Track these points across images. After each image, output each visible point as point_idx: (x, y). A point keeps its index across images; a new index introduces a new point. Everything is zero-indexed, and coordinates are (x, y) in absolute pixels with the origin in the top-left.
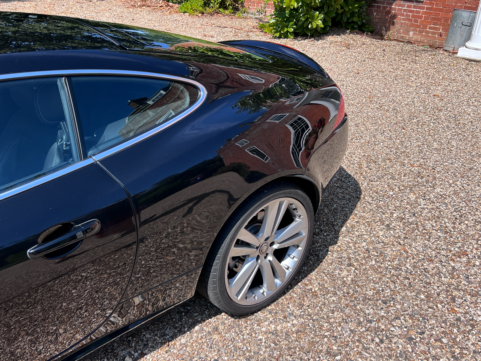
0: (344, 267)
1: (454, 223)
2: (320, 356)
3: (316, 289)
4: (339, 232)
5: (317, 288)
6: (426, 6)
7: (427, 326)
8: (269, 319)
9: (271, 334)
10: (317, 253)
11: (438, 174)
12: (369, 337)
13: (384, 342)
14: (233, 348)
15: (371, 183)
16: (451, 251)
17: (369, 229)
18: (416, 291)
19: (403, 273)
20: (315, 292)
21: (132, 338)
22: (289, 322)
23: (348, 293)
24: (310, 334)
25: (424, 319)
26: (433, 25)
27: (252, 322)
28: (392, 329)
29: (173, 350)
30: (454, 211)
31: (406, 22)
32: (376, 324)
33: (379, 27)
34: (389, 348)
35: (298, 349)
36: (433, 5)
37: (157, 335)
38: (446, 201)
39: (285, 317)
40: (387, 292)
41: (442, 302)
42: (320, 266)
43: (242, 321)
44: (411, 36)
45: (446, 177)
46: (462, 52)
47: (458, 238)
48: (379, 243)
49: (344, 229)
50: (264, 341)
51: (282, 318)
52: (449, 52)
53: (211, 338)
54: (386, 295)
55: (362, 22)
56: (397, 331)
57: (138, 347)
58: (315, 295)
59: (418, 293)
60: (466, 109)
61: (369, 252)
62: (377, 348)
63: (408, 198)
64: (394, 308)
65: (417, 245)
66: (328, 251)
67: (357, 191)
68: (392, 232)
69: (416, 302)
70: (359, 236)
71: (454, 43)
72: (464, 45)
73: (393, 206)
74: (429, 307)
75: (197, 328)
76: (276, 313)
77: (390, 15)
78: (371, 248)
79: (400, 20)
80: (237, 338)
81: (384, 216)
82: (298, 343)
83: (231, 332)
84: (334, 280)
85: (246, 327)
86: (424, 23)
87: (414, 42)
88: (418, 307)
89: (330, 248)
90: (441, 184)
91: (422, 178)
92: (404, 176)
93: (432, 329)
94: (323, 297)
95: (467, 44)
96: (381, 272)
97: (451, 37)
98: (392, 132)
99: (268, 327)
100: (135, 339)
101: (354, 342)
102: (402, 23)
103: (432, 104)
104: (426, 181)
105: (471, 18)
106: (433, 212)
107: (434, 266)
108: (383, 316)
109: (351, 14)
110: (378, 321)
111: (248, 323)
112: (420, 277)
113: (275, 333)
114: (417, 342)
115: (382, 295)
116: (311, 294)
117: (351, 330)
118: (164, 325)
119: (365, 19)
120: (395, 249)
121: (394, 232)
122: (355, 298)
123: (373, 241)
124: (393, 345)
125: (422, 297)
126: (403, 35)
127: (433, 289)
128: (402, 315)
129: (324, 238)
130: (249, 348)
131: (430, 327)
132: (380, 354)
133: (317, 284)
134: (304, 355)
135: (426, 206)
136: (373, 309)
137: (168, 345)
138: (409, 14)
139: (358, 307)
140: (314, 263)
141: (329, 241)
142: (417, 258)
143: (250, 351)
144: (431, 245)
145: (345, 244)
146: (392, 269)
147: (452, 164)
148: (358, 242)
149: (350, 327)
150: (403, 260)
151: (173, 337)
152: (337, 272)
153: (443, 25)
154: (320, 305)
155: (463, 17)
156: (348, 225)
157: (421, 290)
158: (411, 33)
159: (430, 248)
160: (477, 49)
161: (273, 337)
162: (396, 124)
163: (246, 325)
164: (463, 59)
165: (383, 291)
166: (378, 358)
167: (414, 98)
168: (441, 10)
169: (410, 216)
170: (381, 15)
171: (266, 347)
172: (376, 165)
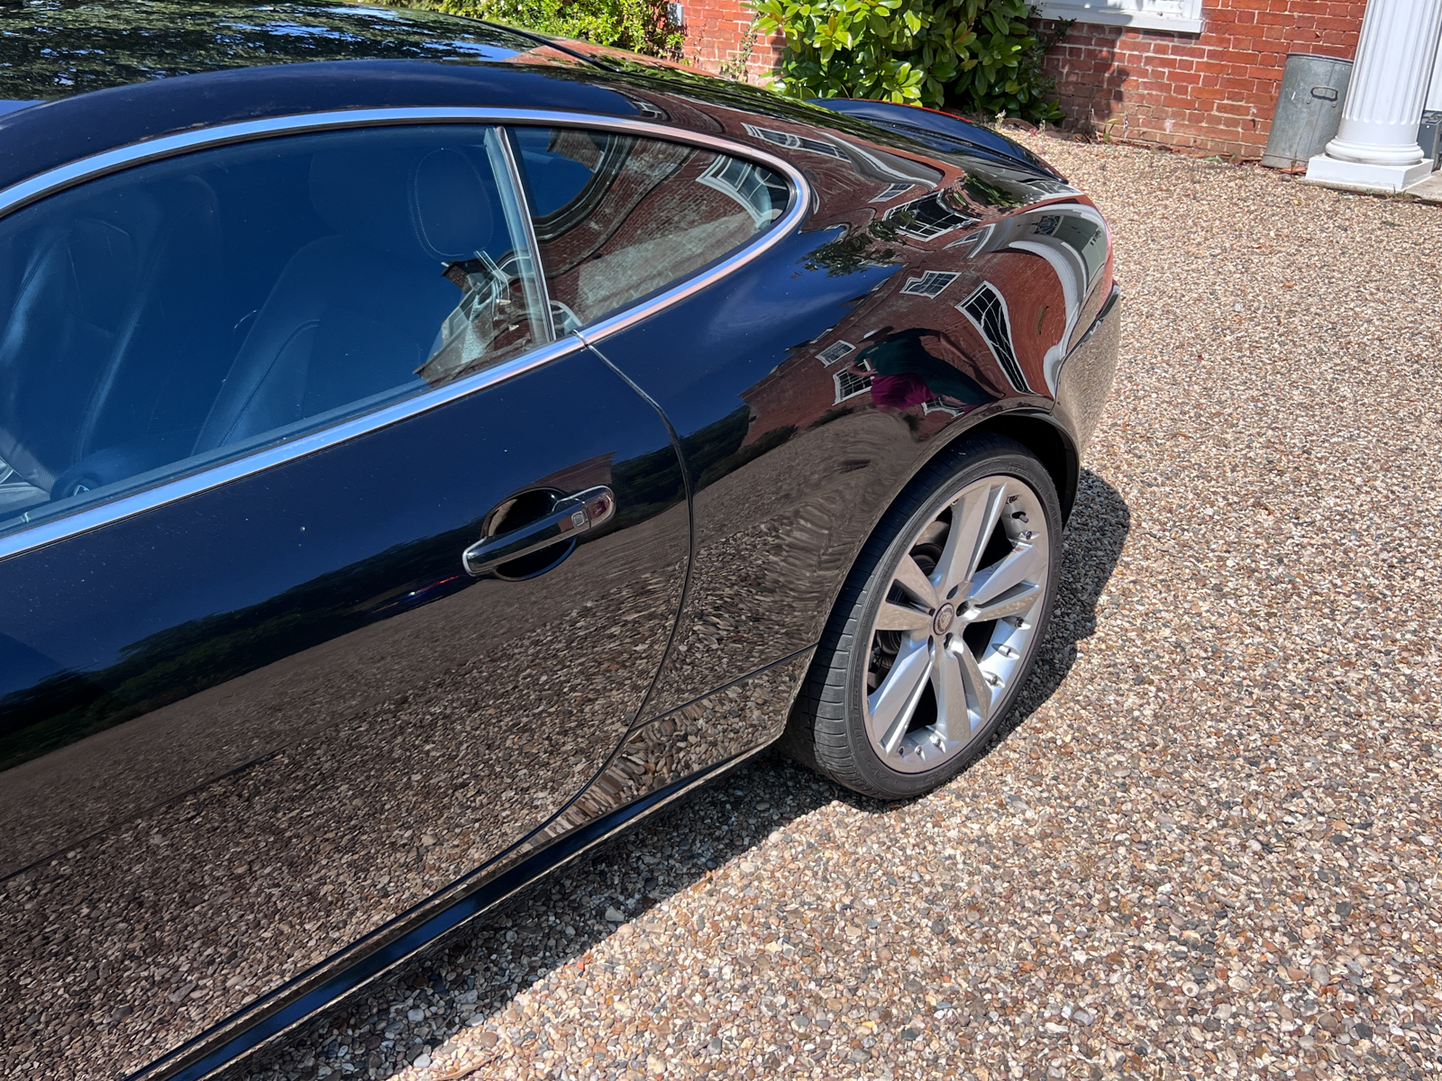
0: (1127, 686)
1: (1389, 578)
2: (1117, 886)
3: (1068, 739)
4: (1093, 605)
5: (1069, 737)
6: (1207, 48)
7: (1374, 810)
8: (960, 812)
9: (976, 844)
10: (1047, 657)
11: (1321, 464)
12: (1233, 841)
13: (1275, 849)
14: (885, 878)
15: (1149, 489)
16: (1394, 641)
17: (1170, 599)
18: (1327, 734)
19: (1284, 695)
20: (1065, 745)
21: (607, 866)
22: (1014, 816)
23: (1154, 745)
24: (1079, 839)
25: (1362, 794)
26: (1228, 99)
27: (916, 818)
28: (1288, 819)
29: (726, 889)
30: (1381, 550)
31: (1154, 93)
32: (1245, 810)
33: (1077, 108)
34: (1288, 861)
35: (1054, 874)
36: (1226, 45)
37: (671, 856)
38: (1357, 527)
39: (1001, 805)
40: (1252, 738)
41: (1398, 757)
42: (1061, 688)
43: (890, 818)
44: (1167, 132)
45: (1342, 470)
46: (1319, 170)
47: (1406, 612)
48: (1204, 628)
49: (1103, 599)
50: (960, 859)
51: (995, 808)
52: (1280, 171)
53: (820, 858)
54: (1252, 745)
55: (1030, 94)
56: (1303, 825)
57: (630, 886)
58: (1067, 753)
59: (1336, 737)
60: (1358, 309)
61: (1183, 650)
62: (1260, 863)
63: (1256, 522)
64: (1282, 774)
65: (1304, 630)
66: (1075, 651)
67: (1115, 510)
68: (1231, 602)
69: (1334, 759)
70: (1147, 614)
71: (1291, 147)
72: (1322, 150)
73: (1221, 542)
74: (1369, 770)
75: (774, 837)
76: (974, 795)
77: (1107, 75)
78: (1187, 641)
79: (1134, 87)
80: (889, 856)
81: (1202, 566)
82: (1052, 862)
83: (869, 843)
84: (1109, 717)
85: (904, 831)
86: (1205, 96)
87: (1178, 148)
88: (1342, 770)
89: (1079, 644)
90: (1335, 488)
91: (1281, 474)
92: (1233, 471)
93: (1389, 815)
94: (1088, 756)
95: (1329, 146)
96: (1227, 695)
97: (1283, 131)
98: (1174, 367)
99: (964, 830)
100: (616, 867)
101: (1196, 853)
102: (1142, 96)
103: (1265, 298)
104: (1294, 481)
105: (1335, 76)
106: (1329, 553)
107: (1361, 676)
108: (1257, 793)
109: (998, 72)
110: (1248, 803)
111: (908, 820)
112: (1331, 702)
113: (984, 840)
114: (1356, 846)
115: (1242, 747)
116: (1055, 752)
117: (1181, 828)
118: (686, 834)
119: (1038, 86)
120: (1250, 641)
121: (1236, 602)
122: (1172, 755)
123: (1186, 623)
124: (1299, 854)
125: (1346, 746)
126: (1145, 129)
127: (1370, 727)
128: (1305, 788)
129: (1056, 620)
130: (927, 877)
131: (1381, 811)
132: (1269, 876)
133: (1065, 727)
134: (1076, 886)
135: (1306, 540)
136: (1228, 778)
137: (711, 879)
138: (1160, 69)
139: (1186, 775)
140: (1044, 680)
141: (1072, 627)
142: (1312, 660)
143: (931, 884)
144: (1341, 628)
145: (1117, 633)
146: (1255, 686)
147: (1351, 438)
148: (1150, 628)
149: (1178, 819)
150: (1276, 665)
151: (717, 860)
152: (1111, 698)
153: (1257, 100)
154: (1085, 774)
155: (1316, 74)
156: (1113, 589)
157: (1338, 731)
158: (1168, 124)
159: (1340, 634)
160: (1359, 160)
161: (983, 849)
162: (1182, 346)
163: (903, 825)
164: (1322, 186)
165: (1240, 736)
166: (1266, 884)
167: (1214, 284)
168: (1250, 59)
169: (1272, 565)
170: (1083, 76)
171: (971, 874)
172: (1151, 446)
